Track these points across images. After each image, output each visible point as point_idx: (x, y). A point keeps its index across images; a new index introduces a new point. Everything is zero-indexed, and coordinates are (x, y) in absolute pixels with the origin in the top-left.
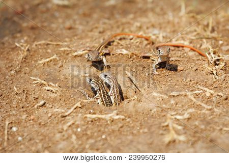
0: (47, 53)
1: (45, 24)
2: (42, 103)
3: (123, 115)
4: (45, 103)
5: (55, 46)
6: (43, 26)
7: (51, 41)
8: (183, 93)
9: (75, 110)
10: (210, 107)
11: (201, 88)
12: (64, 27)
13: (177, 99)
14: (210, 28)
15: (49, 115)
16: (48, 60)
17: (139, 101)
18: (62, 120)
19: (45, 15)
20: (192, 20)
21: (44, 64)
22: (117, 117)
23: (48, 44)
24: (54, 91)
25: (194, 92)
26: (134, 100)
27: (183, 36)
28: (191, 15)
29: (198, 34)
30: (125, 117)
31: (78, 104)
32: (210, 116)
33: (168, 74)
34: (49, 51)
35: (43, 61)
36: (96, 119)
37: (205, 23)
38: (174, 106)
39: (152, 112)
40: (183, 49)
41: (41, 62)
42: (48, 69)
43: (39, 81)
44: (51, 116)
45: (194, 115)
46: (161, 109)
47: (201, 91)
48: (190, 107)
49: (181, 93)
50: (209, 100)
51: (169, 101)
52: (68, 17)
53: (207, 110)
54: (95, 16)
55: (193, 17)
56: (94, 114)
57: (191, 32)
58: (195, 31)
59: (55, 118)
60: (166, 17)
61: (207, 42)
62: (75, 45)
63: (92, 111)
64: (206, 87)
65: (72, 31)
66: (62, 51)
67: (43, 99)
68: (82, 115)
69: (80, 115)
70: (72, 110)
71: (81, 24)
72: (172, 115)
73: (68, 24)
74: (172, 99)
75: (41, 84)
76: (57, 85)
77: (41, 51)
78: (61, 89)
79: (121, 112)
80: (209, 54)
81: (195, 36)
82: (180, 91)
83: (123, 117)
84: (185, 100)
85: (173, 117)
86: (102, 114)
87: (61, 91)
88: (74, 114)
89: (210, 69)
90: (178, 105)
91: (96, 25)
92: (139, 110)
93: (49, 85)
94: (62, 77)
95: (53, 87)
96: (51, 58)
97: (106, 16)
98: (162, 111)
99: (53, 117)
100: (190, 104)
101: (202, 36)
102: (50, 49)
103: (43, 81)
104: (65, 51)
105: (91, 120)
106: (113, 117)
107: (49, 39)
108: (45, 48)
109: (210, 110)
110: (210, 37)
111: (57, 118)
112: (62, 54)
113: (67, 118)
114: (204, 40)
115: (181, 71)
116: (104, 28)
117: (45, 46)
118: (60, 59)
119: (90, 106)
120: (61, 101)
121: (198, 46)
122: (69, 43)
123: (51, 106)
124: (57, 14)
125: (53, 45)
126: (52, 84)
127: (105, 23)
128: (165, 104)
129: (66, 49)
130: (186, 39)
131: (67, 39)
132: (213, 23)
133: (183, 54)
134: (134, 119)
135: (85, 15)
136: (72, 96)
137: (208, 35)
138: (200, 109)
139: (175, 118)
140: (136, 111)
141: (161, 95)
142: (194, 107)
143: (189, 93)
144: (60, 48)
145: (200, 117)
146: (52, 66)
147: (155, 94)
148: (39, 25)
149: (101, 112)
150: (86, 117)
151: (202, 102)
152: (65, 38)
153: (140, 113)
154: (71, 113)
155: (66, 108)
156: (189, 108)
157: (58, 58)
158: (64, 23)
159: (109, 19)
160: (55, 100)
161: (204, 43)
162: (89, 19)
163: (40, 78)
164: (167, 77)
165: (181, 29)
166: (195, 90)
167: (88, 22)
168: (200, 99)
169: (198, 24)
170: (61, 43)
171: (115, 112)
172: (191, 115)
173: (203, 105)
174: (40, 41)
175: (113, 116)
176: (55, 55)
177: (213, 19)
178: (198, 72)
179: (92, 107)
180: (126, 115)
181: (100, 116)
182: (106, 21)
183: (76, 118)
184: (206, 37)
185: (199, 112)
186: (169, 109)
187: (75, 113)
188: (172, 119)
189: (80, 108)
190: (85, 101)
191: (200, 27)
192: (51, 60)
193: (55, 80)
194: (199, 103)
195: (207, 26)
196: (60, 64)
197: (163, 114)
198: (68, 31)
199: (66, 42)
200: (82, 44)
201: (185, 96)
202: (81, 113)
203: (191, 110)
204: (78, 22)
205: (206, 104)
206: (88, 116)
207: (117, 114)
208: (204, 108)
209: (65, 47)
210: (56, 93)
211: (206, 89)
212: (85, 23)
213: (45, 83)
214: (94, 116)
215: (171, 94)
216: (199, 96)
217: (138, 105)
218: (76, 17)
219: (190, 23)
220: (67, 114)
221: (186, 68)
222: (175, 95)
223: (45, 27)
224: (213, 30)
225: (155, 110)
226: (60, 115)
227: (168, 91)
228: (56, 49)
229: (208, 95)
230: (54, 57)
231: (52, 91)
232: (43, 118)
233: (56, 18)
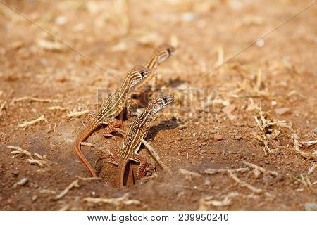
0: (32, 113)
1: (28, 74)
2: (23, 181)
3: (137, 199)
4: (27, 182)
5: (42, 104)
6: (24, 78)
7: (37, 97)
8: (222, 170)
9: (71, 192)
10: (259, 190)
11: (247, 163)
12: (54, 79)
13: (213, 179)
14: (259, 84)
15: (34, 198)
16: (32, 122)
17: (161, 181)
18: (52, 205)
19: (28, 63)
20: (234, 72)
21: (27, 128)
22: (129, 202)
23: (32, 101)
24: (41, 164)
25: (238, 170)
26: (153, 179)
27: (220, 93)
28: (233, 65)
29: (242, 91)
30: (141, 201)
31: (75, 183)
32: (259, 202)
33: (200, 145)
34: (34, 110)
35: (26, 124)
36: (100, 204)
37: (252, 77)
38: (210, 188)
39: (179, 195)
40: (221, 111)
41: (22, 126)
42: (33, 136)
43: (20, 150)
44: (36, 200)
45: (237, 201)
46: (191, 192)
47: (247, 169)
48: (232, 190)
49: (219, 171)
50: (258, 181)
51: (203, 182)
52: (60, 65)
53: (256, 194)
54: (99, 64)
55: (235, 68)
56: (98, 197)
57: (234, 88)
58: (239, 87)
59: (42, 202)
60: (197, 67)
61: (255, 102)
62: (70, 102)
63: (94, 193)
64: (254, 163)
65: (65, 84)
66: (52, 110)
67: (26, 176)
68: (81, 199)
69: (77, 198)
70: (66, 191)
71: (78, 75)
72: (207, 200)
73: (60, 75)
74: (207, 178)
75: (24, 156)
76: (44, 157)
77: (22, 110)
78: (51, 163)
79: (134, 195)
80: (259, 118)
81: (238, 94)
82: (219, 168)
83: (137, 202)
84: (225, 180)
85: (209, 203)
86: (110, 198)
87: (52, 165)
88: (69, 197)
89: (259, 138)
90: (214, 187)
91: (100, 77)
92: (161, 193)
93: (35, 157)
94: (52, 145)
95: (40, 159)
96: (37, 120)
97: (114, 64)
98: (192, 194)
99: (39, 200)
100: (232, 185)
101: (248, 95)
102: (35, 108)
103: (25, 152)
104: (56, 110)
105: (92, 205)
106: (124, 202)
107: (34, 95)
108: (28, 107)
109: (260, 194)
110: (259, 95)
111: (44, 203)
112: (52, 115)
113: (60, 202)
114: (251, 100)
115: (219, 140)
116: (110, 81)
117: (29, 104)
118: (49, 122)
119: (92, 187)
120: (51, 180)
121: (243, 107)
122: (61, 101)
123: (36, 186)
124: (44, 61)
125: (40, 102)
126: (38, 155)
127: (111, 75)
128: (198, 185)
129: (58, 107)
130: (225, 98)
131: (58, 95)
132: (262, 77)
133: (222, 117)
134: (152, 205)
135: (83, 63)
136: (66, 172)
137: (256, 93)
138: (246, 193)
139: (211, 205)
140: (157, 194)
141: (191, 173)
142: (237, 190)
143: (229, 171)
144: (49, 106)
145: (246, 204)
146: (38, 131)
147: (183, 171)
148: (20, 75)
149: (107, 196)
150: (86, 202)
151: (249, 183)
152: (56, 93)
153: (161, 196)
154: (65, 195)
155: (57, 189)
156: (230, 191)
157: (46, 121)
158: (54, 72)
159: (117, 69)
160: (42, 176)
161: (251, 103)
162: (88, 69)
163: (21, 147)
164: (199, 149)
165: (219, 85)
166: (239, 168)
167: (87, 73)
168: (246, 179)
169: (242, 78)
170: (50, 100)
171: (127, 194)
172: (233, 200)
173: (250, 187)
174: (21, 97)
175: (124, 200)
176: (43, 116)
177: (262, 71)
178: (241, 142)
179: (94, 187)
180: (142, 199)
181: (106, 200)
182: (114, 71)
183: (71, 202)
184: (254, 95)
185: (244, 197)
186: (201, 191)
187: (70, 195)
188: (206, 206)
189: (77, 188)
190: (84, 179)
191: (245, 82)
192: (37, 123)
193: (42, 151)
194: (244, 184)
195: (255, 80)
196: (50, 128)
197: (194, 199)
198: (60, 84)
199: (58, 98)
200: (80, 101)
201: (226, 174)
202: (79, 195)
203: (233, 194)
204: (73, 72)
205: (254, 185)
206: (89, 199)
207: (130, 198)
208: (251, 191)
209: (57, 105)
210: (43, 168)
211: (253, 165)
212: (83, 74)
213: (28, 153)
214: (97, 200)
215: (206, 172)
216: (245, 175)
217: (159, 186)
218: (71, 66)
219: (231, 77)
220: (59, 196)
221: (226, 137)
222: (211, 173)
223: (29, 78)
224: (263, 87)
225: (182, 193)
226: (50, 198)
227: (200, 167)
228: (44, 108)
229: (257, 173)
230: (41, 118)
231: (37, 165)
232: (25, 202)
233: (44, 67)
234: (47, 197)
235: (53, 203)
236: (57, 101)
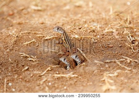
0: (29, 38)
1: (27, 21)
2: (26, 68)
3: (76, 74)
4: (28, 68)
5: (33, 34)
6: (25, 23)
7: (31, 31)
8: (113, 60)
9: (47, 72)
10: (130, 69)
11: (124, 57)
12: (39, 23)
13: (109, 64)
14: (128, 22)
15: (31, 75)
16: (29, 42)
17: (87, 66)
18: (40, 78)
19: (27, 16)
20: (117, 17)
21: (27, 45)
22: (73, 76)
23: (29, 33)
24: (34, 60)
25: (120, 60)
26: (83, 65)
27: (112, 26)
28: (117, 14)
29: (121, 25)
30: (78, 75)
31: (49, 68)
32: (130, 74)
33: (103, 50)
34: (30, 37)
35: (27, 43)
36: (60, 77)
37: (125, 19)
38: (108, 68)
39: (95, 72)
40: (112, 35)
41: (25, 44)
42: (30, 48)
43: (24, 55)
44: (32, 76)
45: (120, 74)
46: (100, 71)
47: (124, 59)
48: (118, 69)
49: (112, 61)
50: (129, 65)
51: (105, 66)
52: (41, 16)
53: (128, 70)
54: (58, 16)
55: (118, 15)
56: (59, 74)
57: (117, 24)
58: (119, 23)
59: (35, 77)
60: (101, 15)
61: (127, 30)
62: (46, 33)
63: (57, 72)
64: (127, 57)
65: (43, 25)
66: (38, 37)
67: (27, 66)
68: (52, 75)
69: (50, 75)
70: (45, 72)
71: (49, 21)
73: (41, 21)
74: (107, 64)
75: (26, 57)
76: (35, 57)
77: (25, 37)
78: (38, 60)
79: (75, 73)
80: (129, 37)
81: (119, 27)
82: (112, 59)
83: (76, 76)
84: (115, 65)
85: (108, 75)
86: (64, 74)
87: (38, 61)
88: (47, 75)
89: (129, 46)
90: (110, 68)
91: (58, 21)
92: (87, 71)
93: (31, 57)
94: (39, 52)
95: (33, 58)
96: (32, 41)
97: (64, 15)
98: (101, 71)
99: (34, 76)
100: (118, 67)
101: (124, 27)
102: (31, 36)
103: (27, 55)
104: (40, 36)
105: (57, 78)
106: (71, 76)
107: (30, 30)
108: (27, 35)
109: (130, 70)
110: (128, 27)
111: (36, 77)
112: (38, 39)
113: (43, 77)
114: (125, 29)
115: (112, 47)
116: (63, 23)
117: (28, 34)
118: (37, 42)
119: (56, 70)
120: (38, 67)
121: (122, 32)
122: (42, 32)
123: (32, 70)
124: (34, 15)
125: (32, 33)
126: (32, 57)
127: (63, 20)
128: (103, 67)
129: (40, 35)
130: (114, 29)
131: (41, 30)
132: (130, 19)
133: (112, 37)
134: (83, 77)
135: (51, 15)
136: (45, 64)
137: (128, 26)
138: (124, 70)
139: (109, 76)
140: (85, 72)
141: (99, 62)
142: (120, 69)
143: (117, 61)
144: (37, 35)
145: (124, 75)
146: (32, 46)
147: (96, 61)
148: (23, 22)
149: (63, 73)
150: (54, 76)
151: (125, 65)
153: (87, 73)
154: (45, 74)
155: (41, 71)
156: (117, 70)
157: (36, 41)
158: (38, 20)
159: (66, 17)
160: (35, 65)
161: (125, 30)
162: (53, 18)
163: (25, 53)
164: (103, 51)
165: (111, 23)
166: (120, 59)
167: (53, 20)
168: (124, 64)
169: (121, 19)
170: (37, 32)
171: (72, 73)
172: (118, 73)
173: (126, 67)
174: (24, 31)
175: (71, 75)
176: (34, 39)
177: (130, 16)
178: (121, 48)
179: (58, 70)
180: (78, 74)
181: (63, 75)
183: (48, 77)
184: (126, 27)
185: (123, 72)
186: (104, 70)
188: (107, 76)
189: (50, 70)
190: (53, 66)
191: (122, 21)
192: (31, 42)
193: (34, 55)
194: (123, 66)
195: (127, 20)
196: (37, 45)
197: (101, 73)
198: (41, 25)
199: (40, 31)
200: (50, 32)
201: (115, 62)
202: (51, 73)
203: (119, 71)
204: (47, 20)
205: (128, 67)
207: (73, 74)
208: (126, 69)
209: (40, 34)
210: (35, 62)
211: (127, 58)
212: (51, 20)
213: (28, 56)
214: (59, 75)
215: (106, 61)
216: (123, 62)
217: (86, 69)
218: (46, 17)
219: (116, 19)
220: (42, 74)
221: (115, 46)
222: (108, 62)
223: (27, 23)
224: (130, 23)
225: (96, 71)
226: (38, 75)
227: (104, 59)
228: (34, 36)
229: (129, 61)
230: (33, 40)
231: (32, 61)
232: (28, 77)
233: (34, 18)
234: (37, 75)
235: (40, 77)
236: (40, 32)
